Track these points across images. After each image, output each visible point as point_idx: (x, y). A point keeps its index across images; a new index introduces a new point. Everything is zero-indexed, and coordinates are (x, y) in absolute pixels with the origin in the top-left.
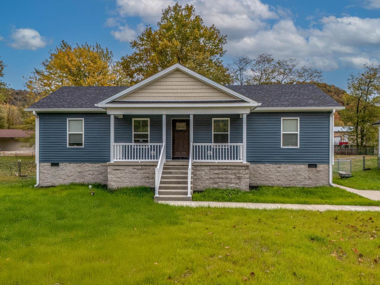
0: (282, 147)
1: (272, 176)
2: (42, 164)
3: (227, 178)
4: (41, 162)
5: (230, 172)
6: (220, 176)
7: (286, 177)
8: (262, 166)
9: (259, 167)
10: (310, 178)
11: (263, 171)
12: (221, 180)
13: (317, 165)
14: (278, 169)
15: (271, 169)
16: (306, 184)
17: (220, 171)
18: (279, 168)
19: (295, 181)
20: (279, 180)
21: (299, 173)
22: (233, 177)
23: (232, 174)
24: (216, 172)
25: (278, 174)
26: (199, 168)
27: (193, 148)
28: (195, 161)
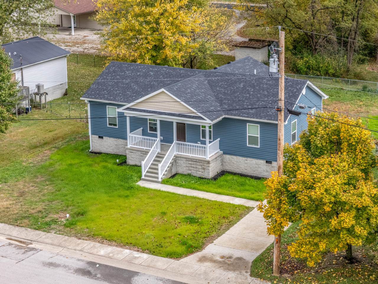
0: (248, 145)
1: (242, 166)
2: (93, 136)
3: (196, 168)
4: (92, 134)
5: (198, 164)
6: (192, 166)
7: (251, 168)
8: (235, 157)
9: (233, 158)
10: (267, 171)
11: (235, 162)
12: (193, 168)
13: (272, 162)
14: (246, 161)
15: (241, 161)
16: (264, 175)
17: (193, 163)
18: (247, 160)
19: (257, 172)
20: (246, 170)
21: (260, 166)
22: (200, 167)
23: (199, 165)
24: (190, 162)
25: (246, 165)
26: (179, 159)
27: (176, 144)
28: (177, 153)
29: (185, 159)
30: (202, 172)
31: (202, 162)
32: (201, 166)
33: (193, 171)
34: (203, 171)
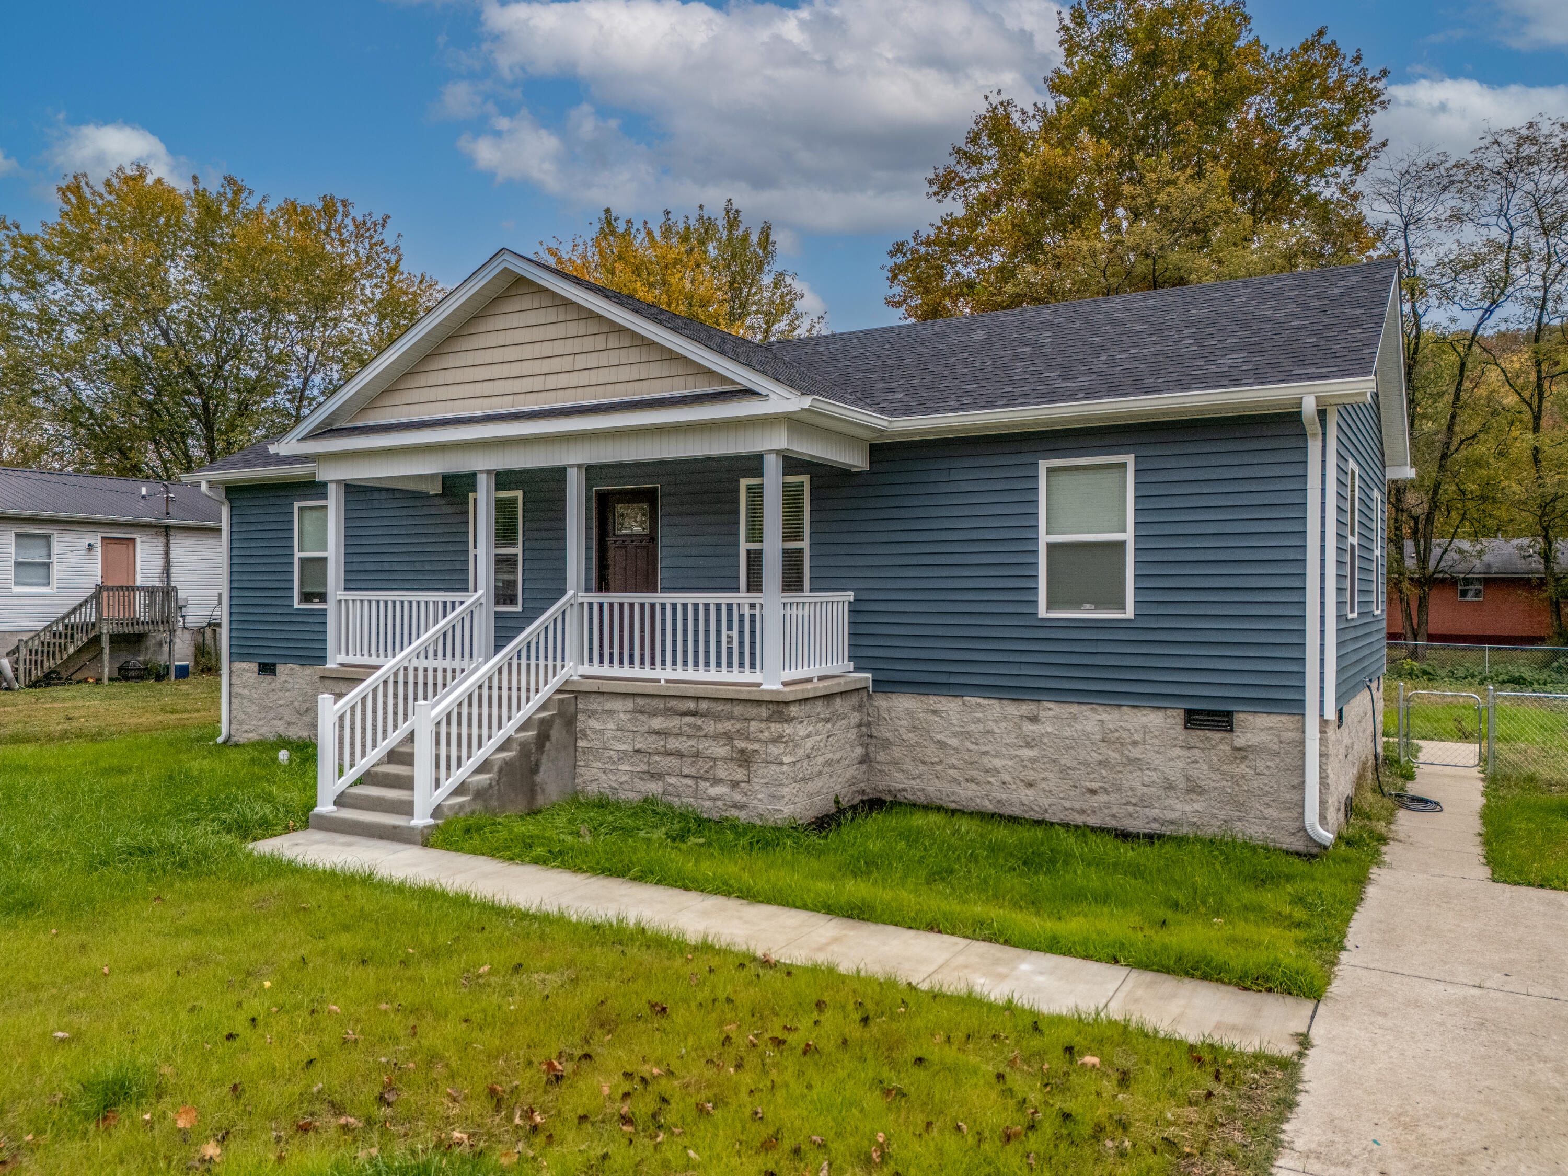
0: (1042, 612)
1: (998, 763)
2: (237, 665)
3: (697, 755)
4: (233, 658)
5: (711, 727)
6: (673, 744)
7: (1065, 771)
8: (950, 707)
9: (935, 712)
10: (1194, 789)
11: (955, 735)
12: (673, 762)
13: (1238, 718)
14: (1028, 727)
15: (991, 725)
16: (1170, 815)
17: (673, 723)
18: (1034, 719)
19: (1113, 798)
20: (1030, 785)
21: (1136, 753)
22: (722, 751)
23: (715, 737)
24: (657, 723)
25: (1027, 753)
26: (595, 704)
27: (576, 608)
28: (586, 669)
29: (629, 704)
30: (735, 784)
31: (738, 710)
32: (728, 737)
33: (672, 780)
34: (739, 774)
